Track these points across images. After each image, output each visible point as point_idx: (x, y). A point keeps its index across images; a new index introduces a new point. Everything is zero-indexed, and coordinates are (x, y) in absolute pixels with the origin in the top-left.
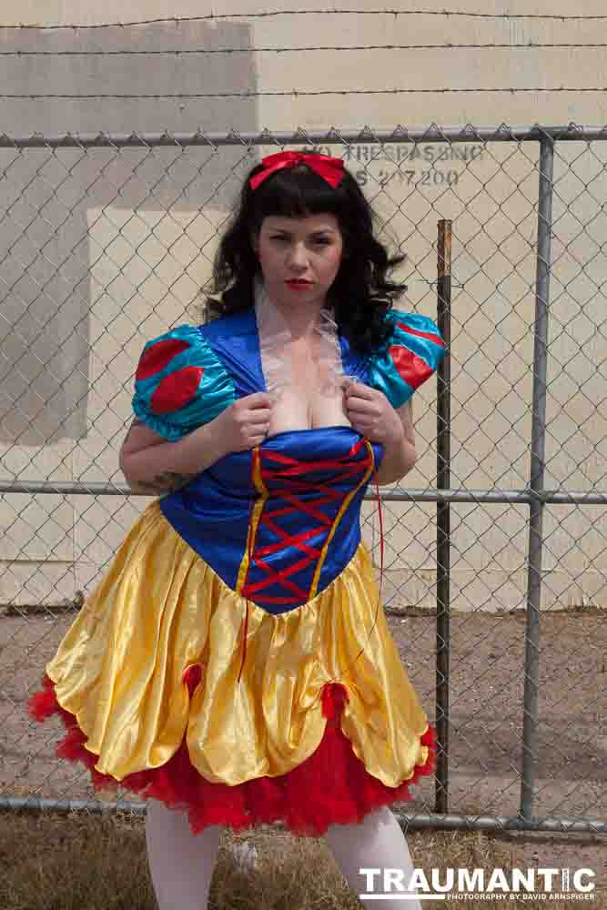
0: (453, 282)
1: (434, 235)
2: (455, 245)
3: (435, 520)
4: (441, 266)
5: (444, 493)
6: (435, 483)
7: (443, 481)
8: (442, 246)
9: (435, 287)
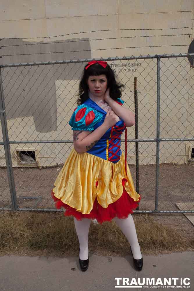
0: (138, 92)
1: (133, 81)
2: (138, 84)
3: (135, 146)
4: (135, 88)
5: (137, 140)
6: (135, 138)
7: (137, 137)
8: (135, 83)
9: (134, 93)
